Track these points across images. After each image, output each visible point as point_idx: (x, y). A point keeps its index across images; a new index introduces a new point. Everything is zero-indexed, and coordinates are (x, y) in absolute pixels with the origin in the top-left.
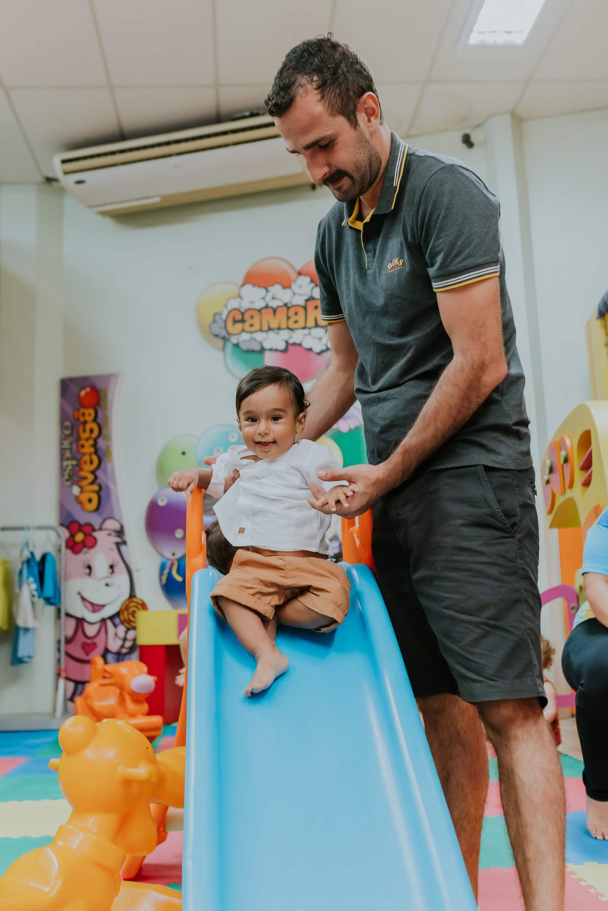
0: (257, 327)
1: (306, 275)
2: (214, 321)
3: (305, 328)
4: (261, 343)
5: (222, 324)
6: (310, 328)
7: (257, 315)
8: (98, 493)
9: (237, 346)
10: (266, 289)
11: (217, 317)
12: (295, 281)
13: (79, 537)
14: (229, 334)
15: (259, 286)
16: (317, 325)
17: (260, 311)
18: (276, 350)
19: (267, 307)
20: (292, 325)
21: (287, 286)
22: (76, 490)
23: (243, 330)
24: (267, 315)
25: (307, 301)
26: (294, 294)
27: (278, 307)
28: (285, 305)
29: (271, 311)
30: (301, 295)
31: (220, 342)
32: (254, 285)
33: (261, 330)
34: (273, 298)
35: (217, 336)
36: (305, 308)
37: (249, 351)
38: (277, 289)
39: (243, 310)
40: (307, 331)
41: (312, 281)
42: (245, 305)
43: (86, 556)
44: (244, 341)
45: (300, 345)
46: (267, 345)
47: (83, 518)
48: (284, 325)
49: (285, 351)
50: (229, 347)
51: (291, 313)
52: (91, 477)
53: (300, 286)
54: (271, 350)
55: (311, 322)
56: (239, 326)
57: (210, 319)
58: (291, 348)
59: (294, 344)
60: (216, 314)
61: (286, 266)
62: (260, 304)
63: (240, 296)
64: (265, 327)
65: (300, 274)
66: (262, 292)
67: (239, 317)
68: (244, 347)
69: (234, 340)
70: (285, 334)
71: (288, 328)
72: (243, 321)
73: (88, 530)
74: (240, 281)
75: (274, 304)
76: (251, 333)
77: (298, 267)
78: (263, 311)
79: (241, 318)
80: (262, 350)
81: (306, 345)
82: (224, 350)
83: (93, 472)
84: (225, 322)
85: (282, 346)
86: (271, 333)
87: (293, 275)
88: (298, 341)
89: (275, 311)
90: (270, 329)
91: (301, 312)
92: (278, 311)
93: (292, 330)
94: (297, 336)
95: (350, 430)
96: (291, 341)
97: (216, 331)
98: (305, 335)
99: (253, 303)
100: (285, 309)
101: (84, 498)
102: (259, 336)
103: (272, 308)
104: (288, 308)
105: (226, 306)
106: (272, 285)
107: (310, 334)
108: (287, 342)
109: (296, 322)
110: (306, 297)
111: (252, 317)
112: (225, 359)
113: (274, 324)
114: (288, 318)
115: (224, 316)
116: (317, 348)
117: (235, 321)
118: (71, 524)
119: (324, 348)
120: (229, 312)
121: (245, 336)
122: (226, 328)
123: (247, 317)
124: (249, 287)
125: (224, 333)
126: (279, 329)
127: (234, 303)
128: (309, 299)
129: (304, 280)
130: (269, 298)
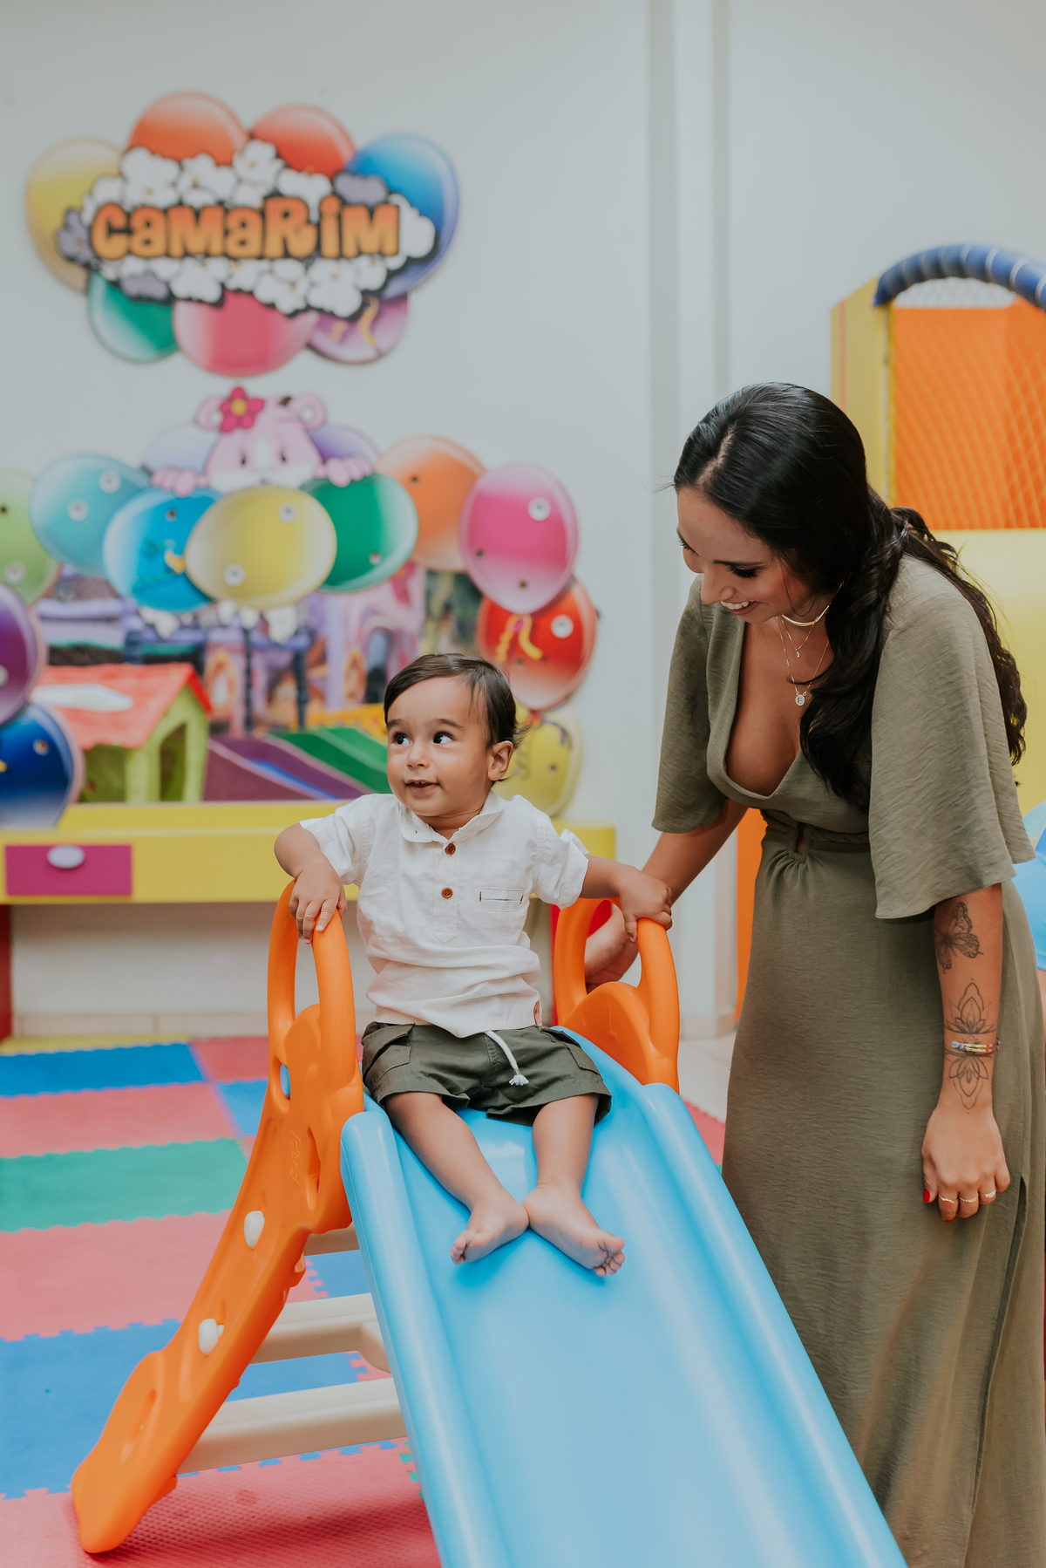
0: (158, 246)
1: (265, 140)
2: (66, 226)
3: (261, 257)
4: (167, 284)
5: (83, 235)
6: (272, 259)
7: (158, 220)
9: (115, 285)
10: (179, 162)
11: (73, 219)
12: (242, 151)
14: (99, 258)
15: (165, 156)
16: (287, 255)
17: (165, 212)
18: (200, 302)
19: (180, 204)
20: (234, 249)
21: (224, 161)
23: (129, 252)
24: (182, 222)
25: (266, 198)
26: (240, 181)
27: (205, 207)
28: (221, 203)
29: (189, 216)
30: (254, 184)
31: (78, 275)
32: (153, 152)
33: (168, 255)
34: (195, 186)
35: (71, 259)
36: (262, 213)
37: (140, 299)
38: (201, 166)
39: (127, 207)
40: (264, 265)
41: (278, 156)
42: (133, 197)
44: (132, 277)
45: (251, 294)
46: (180, 289)
48: (216, 248)
49: (219, 304)
50: (99, 287)
51: (233, 222)
53: (253, 165)
54: (189, 299)
55: (274, 248)
56: (120, 242)
57: (56, 220)
58: (232, 301)
59: (239, 291)
60: (69, 211)
61: (222, 118)
62: (165, 198)
63: (121, 175)
64: (177, 249)
65: (252, 136)
66: (168, 169)
67: (119, 222)
68: (132, 288)
69: (109, 272)
70: (218, 268)
71: (226, 255)
72: (128, 231)
74: (122, 136)
75: (196, 199)
76: (147, 258)
77: (249, 119)
78: (174, 214)
79: (123, 222)
80: (170, 300)
81: (264, 295)
82: (87, 291)
84: (90, 230)
85: (213, 294)
86: (189, 263)
87: (238, 138)
88: (246, 286)
89: (197, 214)
90: (187, 254)
91: (254, 222)
92: (205, 217)
93: (233, 259)
94: (245, 275)
95: (353, 482)
96: (232, 285)
97: (71, 247)
98: (261, 274)
99: (149, 192)
100: (219, 213)
102: (165, 268)
103: (191, 208)
104: (227, 211)
105: (91, 193)
106: (193, 156)
107: (271, 271)
108: (223, 286)
109: (243, 243)
110: (264, 191)
111: (148, 224)
112: (90, 311)
113: (196, 244)
114: (226, 233)
115: (88, 216)
116: (287, 303)
117: (111, 231)
119: (300, 305)
120: (100, 210)
121: (133, 266)
122: (91, 244)
123: (137, 222)
124: (141, 157)
125: (86, 255)
126: (207, 255)
127: (108, 191)
128: (275, 194)
129: (262, 153)
130: (185, 183)
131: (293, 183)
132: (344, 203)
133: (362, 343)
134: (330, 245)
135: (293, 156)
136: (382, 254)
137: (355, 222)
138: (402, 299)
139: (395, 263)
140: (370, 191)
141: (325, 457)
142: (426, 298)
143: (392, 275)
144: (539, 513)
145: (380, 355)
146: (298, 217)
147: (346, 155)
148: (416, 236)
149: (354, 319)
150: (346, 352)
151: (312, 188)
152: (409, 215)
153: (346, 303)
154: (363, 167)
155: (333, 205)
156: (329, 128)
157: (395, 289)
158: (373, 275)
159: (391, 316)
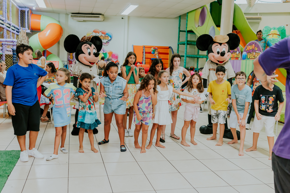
8: (73, 57)
13: (70, 62)
21: (99, 33)
22: (70, 56)
38: (97, 33)
43: (71, 65)
47: (71, 60)
52: (72, 55)
61: (99, 31)
65: (100, 32)
73: (71, 61)
83: (72, 54)
87: (99, 32)
101: (71, 57)
118: (69, 61)
124: (94, 33)
127: (91, 35)
128: (101, 35)
129: (101, 33)
130: (96, 34)
131: (103, 35)
132: (106, 36)
133: (106, 45)
134: (105, 39)
135: (103, 33)
136: (107, 39)
137: (106, 37)
138: (109, 42)
139: (108, 40)
140: (107, 36)
141: (103, 51)
142: (110, 42)
143: (108, 41)
144: (116, 56)
145: (107, 45)
146: (103, 37)
147: (106, 33)
148: (110, 38)
149: (106, 43)
150: (105, 45)
151: (104, 35)
152: (109, 37)
153: (105, 42)
154: (107, 34)
155: (105, 36)
156: (105, 32)
157: (108, 42)
158: (107, 41)
159: (108, 43)
